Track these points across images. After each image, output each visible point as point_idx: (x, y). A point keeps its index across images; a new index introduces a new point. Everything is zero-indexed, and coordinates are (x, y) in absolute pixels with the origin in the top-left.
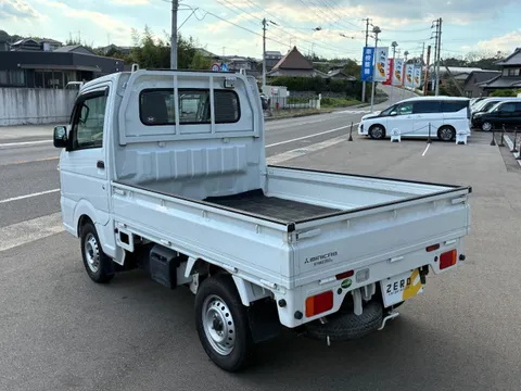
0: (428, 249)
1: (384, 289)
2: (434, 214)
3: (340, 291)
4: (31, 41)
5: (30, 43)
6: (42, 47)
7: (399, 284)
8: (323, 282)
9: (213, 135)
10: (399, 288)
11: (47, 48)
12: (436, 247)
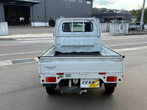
0: (100, 74)
1: (81, 82)
2: (104, 63)
3: (58, 78)
4: (111, 10)
5: (111, 11)
6: (113, 12)
7: (88, 82)
8: (51, 74)
9: (83, 35)
10: (88, 83)
11: (114, 12)
12: (105, 74)
